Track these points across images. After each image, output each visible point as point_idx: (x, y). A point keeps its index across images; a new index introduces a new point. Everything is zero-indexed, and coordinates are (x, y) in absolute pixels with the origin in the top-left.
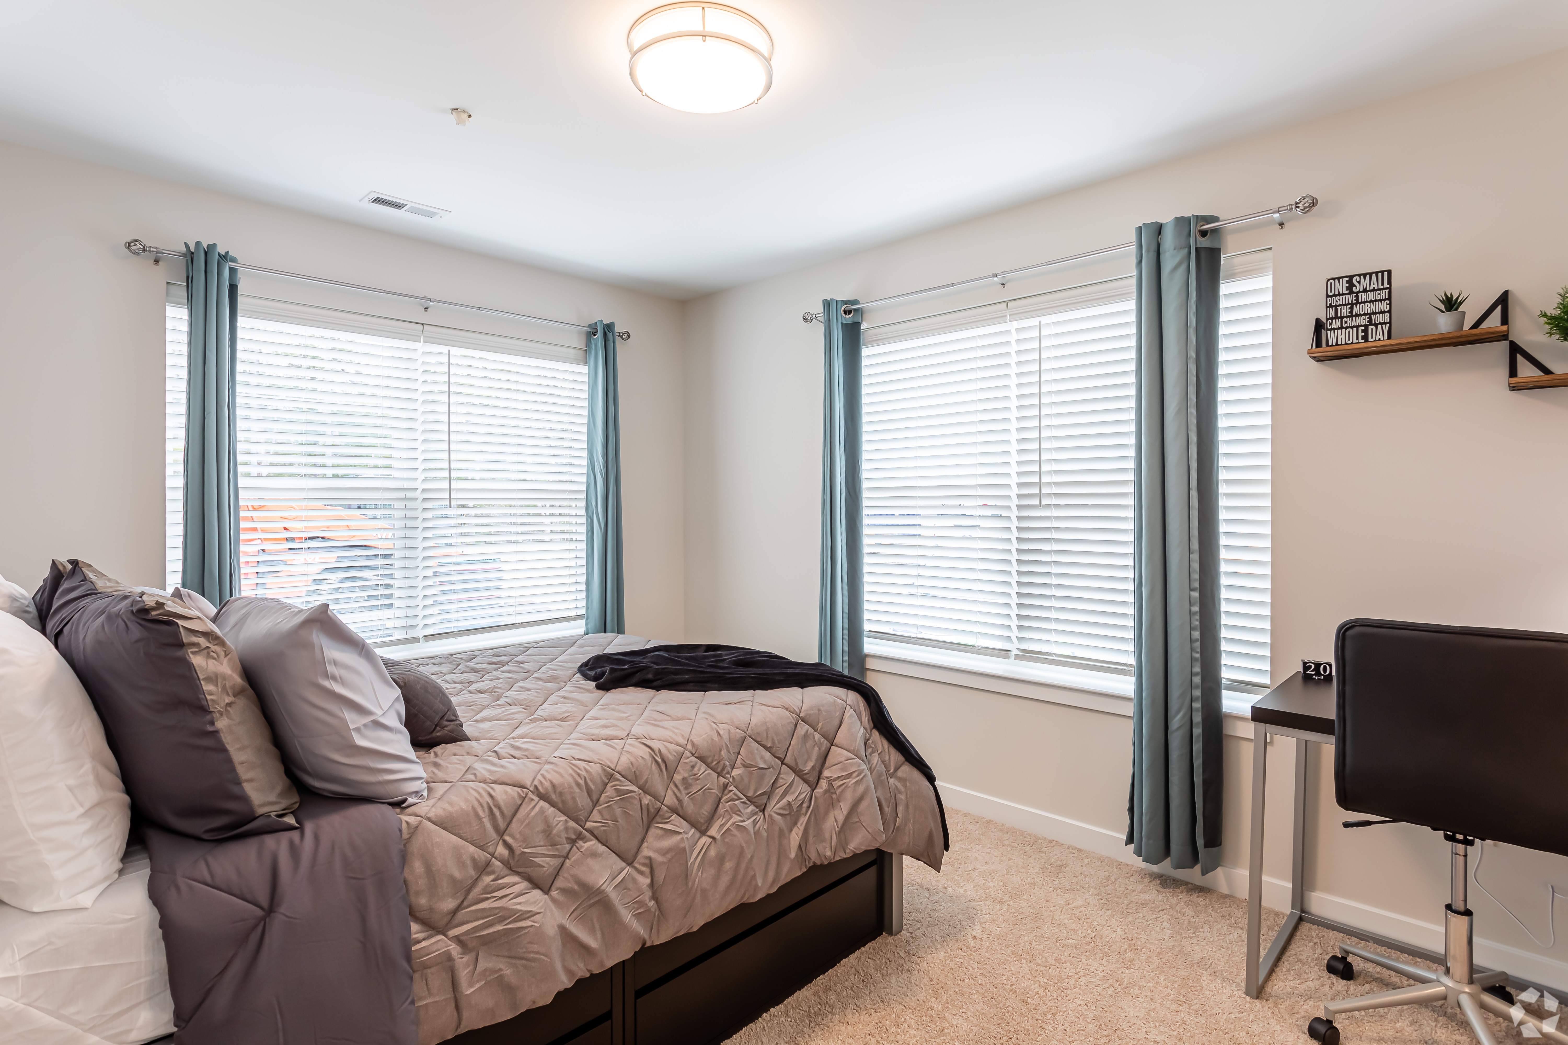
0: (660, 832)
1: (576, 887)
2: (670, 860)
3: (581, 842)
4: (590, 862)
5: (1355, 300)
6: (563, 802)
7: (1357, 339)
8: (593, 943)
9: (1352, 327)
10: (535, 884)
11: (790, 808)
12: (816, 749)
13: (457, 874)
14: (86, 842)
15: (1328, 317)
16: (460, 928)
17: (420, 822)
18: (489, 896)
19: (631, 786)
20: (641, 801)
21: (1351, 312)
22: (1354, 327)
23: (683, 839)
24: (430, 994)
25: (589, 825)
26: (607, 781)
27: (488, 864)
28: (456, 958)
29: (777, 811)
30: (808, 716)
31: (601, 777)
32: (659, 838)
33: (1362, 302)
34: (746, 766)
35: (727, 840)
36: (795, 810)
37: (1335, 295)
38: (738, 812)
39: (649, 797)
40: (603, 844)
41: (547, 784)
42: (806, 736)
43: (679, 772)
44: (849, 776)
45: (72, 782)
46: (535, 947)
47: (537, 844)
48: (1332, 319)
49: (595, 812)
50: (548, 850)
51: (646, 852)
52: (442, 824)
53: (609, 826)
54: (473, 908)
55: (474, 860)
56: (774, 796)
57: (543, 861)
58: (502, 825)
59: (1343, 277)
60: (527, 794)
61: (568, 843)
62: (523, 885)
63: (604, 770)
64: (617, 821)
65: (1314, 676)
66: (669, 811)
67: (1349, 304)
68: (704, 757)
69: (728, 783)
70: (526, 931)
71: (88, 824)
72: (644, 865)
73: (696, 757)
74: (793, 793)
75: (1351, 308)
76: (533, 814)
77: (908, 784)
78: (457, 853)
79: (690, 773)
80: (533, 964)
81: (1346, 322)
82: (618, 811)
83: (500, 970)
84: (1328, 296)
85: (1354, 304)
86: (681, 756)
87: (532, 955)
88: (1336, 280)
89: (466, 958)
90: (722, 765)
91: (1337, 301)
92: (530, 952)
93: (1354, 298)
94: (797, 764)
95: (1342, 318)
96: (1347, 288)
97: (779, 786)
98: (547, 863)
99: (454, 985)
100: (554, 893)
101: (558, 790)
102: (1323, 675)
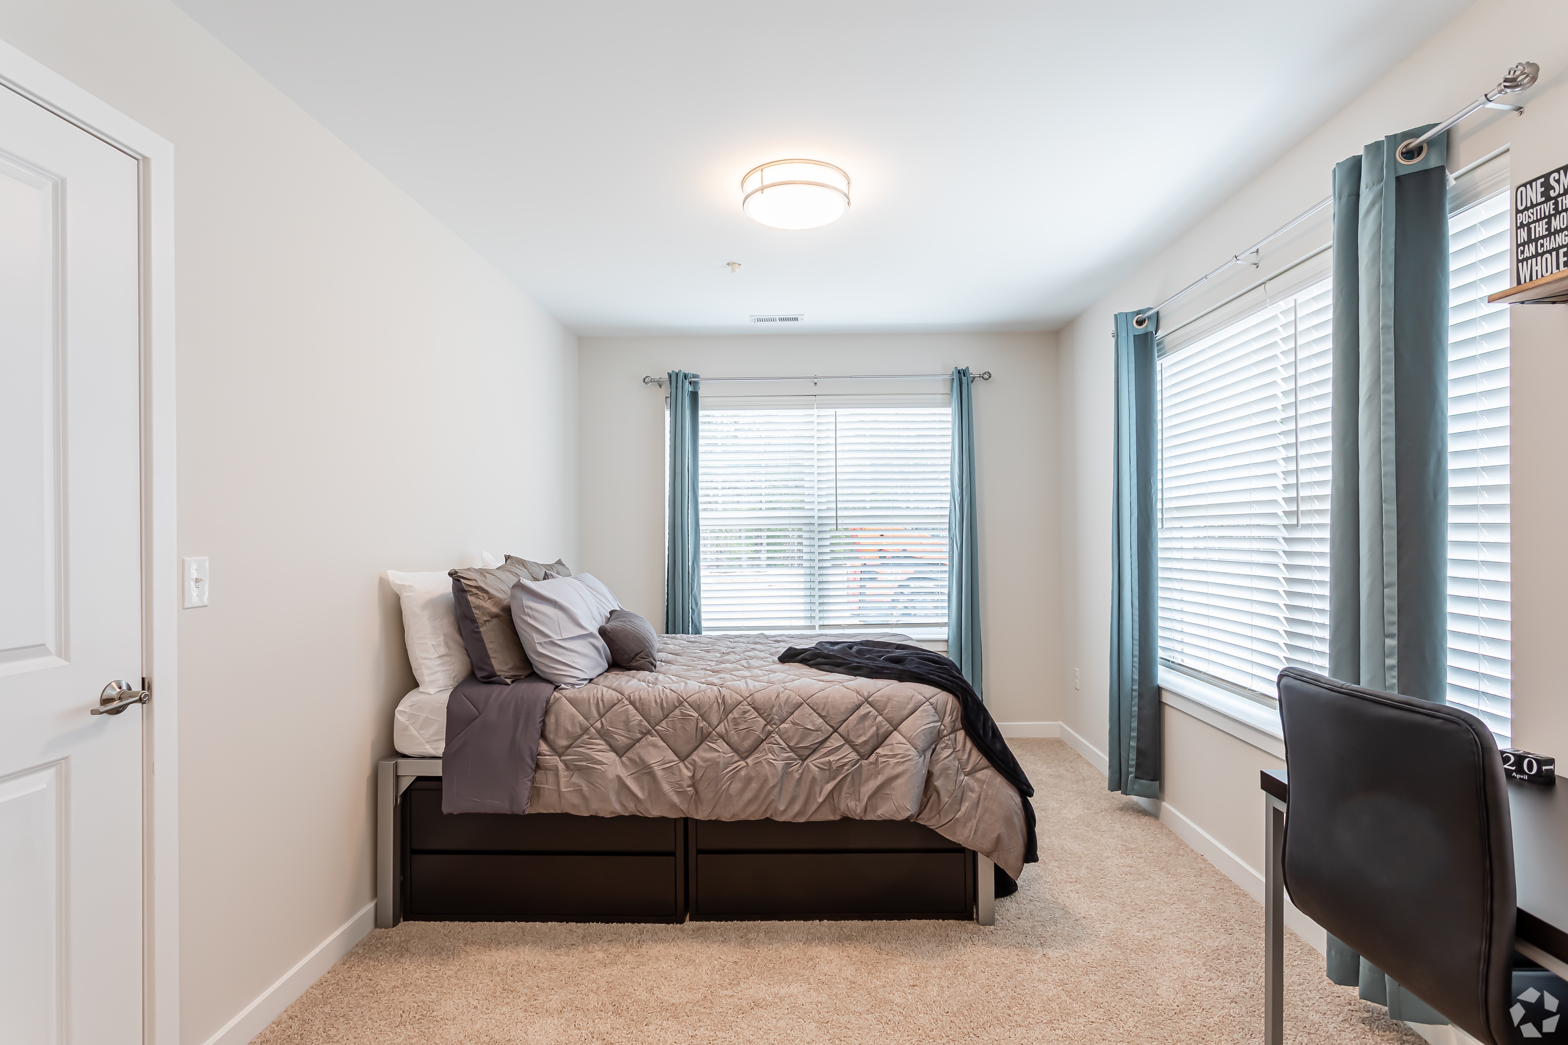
0: (706, 747)
1: (638, 760)
2: (707, 767)
3: (649, 736)
4: (650, 748)
5: (1554, 209)
6: (643, 709)
7: (1558, 268)
8: (640, 795)
9: (1550, 252)
10: (613, 749)
11: (830, 766)
12: (874, 728)
13: (570, 728)
14: (438, 669)
15: (1519, 243)
16: (567, 757)
17: (561, 697)
18: (584, 745)
19: (693, 712)
20: (697, 724)
21: (1548, 229)
22: (1553, 249)
23: (720, 756)
24: (547, 784)
25: (658, 727)
26: (678, 705)
27: (588, 729)
28: (560, 770)
29: (815, 764)
30: (875, 702)
31: (674, 702)
32: (705, 750)
33: (1563, 211)
34: (794, 724)
35: (757, 768)
36: (834, 768)
37: (1527, 209)
38: (773, 753)
39: (705, 723)
40: (664, 742)
41: (637, 697)
42: (866, 716)
43: (733, 713)
44: (894, 756)
45: (434, 643)
46: (600, 781)
47: (618, 727)
48: (1523, 244)
49: (664, 721)
50: (625, 733)
51: (694, 757)
52: (571, 701)
53: (670, 732)
54: (575, 749)
55: (580, 724)
56: (818, 753)
57: (619, 738)
58: (602, 711)
59: (1536, 180)
60: (622, 699)
61: (640, 734)
62: (605, 747)
63: (678, 698)
64: (676, 731)
65: (1514, 774)
66: (718, 736)
67: (1545, 217)
68: (758, 708)
69: (773, 731)
70: (597, 770)
71: (439, 662)
72: (690, 764)
73: (752, 707)
74: (837, 755)
75: (1549, 223)
76: (620, 710)
77: (985, 786)
78: (572, 718)
79: (741, 716)
80: (597, 790)
81: (1542, 245)
82: (679, 725)
83: (581, 786)
84: (1518, 212)
85: (1553, 215)
86: (738, 703)
87: (597, 785)
88: (1528, 186)
89: (566, 773)
90: (771, 718)
91: (1529, 217)
92: (597, 783)
93: (1552, 207)
94: (848, 735)
95: (1536, 240)
96: (1543, 194)
97: (825, 746)
98: (622, 740)
99: (558, 784)
100: (624, 759)
101: (642, 702)
102: (1527, 774)
